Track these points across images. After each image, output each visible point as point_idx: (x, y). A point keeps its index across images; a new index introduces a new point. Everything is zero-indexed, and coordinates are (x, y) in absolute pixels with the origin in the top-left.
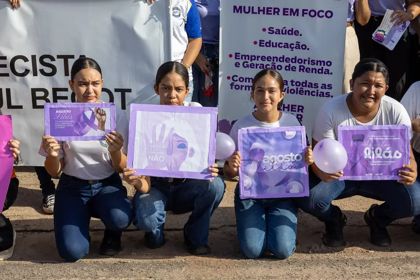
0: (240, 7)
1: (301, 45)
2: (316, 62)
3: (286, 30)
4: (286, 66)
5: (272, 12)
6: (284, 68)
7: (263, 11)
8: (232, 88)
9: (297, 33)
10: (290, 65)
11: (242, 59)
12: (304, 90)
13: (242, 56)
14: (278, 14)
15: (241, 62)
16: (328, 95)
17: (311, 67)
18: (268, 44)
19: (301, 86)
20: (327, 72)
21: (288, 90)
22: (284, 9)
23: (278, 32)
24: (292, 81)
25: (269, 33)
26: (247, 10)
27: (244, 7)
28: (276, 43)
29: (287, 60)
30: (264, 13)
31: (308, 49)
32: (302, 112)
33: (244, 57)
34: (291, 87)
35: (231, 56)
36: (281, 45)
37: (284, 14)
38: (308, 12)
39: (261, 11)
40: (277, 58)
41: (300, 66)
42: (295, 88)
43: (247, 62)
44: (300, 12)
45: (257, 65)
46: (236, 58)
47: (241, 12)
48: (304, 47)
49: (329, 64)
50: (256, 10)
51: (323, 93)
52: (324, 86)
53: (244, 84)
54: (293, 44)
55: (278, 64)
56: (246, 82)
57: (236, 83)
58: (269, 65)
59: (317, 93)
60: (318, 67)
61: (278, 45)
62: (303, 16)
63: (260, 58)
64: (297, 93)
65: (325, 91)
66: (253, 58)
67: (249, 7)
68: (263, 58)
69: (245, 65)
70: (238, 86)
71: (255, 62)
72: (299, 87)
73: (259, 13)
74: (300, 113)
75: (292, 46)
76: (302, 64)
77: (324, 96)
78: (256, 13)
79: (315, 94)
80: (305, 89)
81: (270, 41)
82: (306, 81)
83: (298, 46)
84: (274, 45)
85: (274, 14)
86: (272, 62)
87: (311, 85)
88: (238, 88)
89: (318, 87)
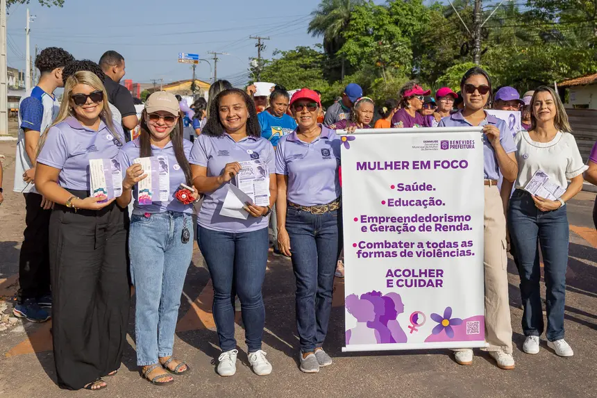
0: (365, 164)
1: (435, 200)
2: (453, 218)
3: (417, 186)
4: (420, 227)
5: (401, 167)
6: (417, 229)
7: (391, 166)
8: (359, 257)
9: (429, 188)
10: (424, 224)
11: (369, 221)
12: (442, 252)
13: (369, 218)
14: (408, 168)
15: (368, 225)
16: (469, 253)
17: (448, 224)
18: (398, 203)
19: (438, 248)
20: (467, 228)
21: (424, 253)
22: (414, 162)
23: (409, 188)
24: (428, 243)
25: (398, 190)
26: (372, 166)
27: (369, 163)
28: (407, 201)
29: (421, 219)
30: (391, 169)
31: (444, 204)
32: (442, 276)
33: (371, 220)
34: (427, 250)
35: (356, 220)
36: (412, 203)
37: (414, 168)
38: (440, 163)
39: (389, 166)
40: (408, 218)
41: (436, 225)
42: (431, 250)
43: (375, 225)
44: (432, 165)
45: (386, 227)
46: (362, 222)
47: (366, 169)
48: (439, 203)
49: (468, 218)
50: (382, 166)
51: (464, 251)
52: (464, 244)
53: (373, 250)
54: (427, 201)
55: (410, 224)
56: (375, 247)
57: (363, 251)
58: (400, 227)
59: (458, 252)
60: (457, 223)
61: (410, 203)
62: (435, 168)
63: (389, 220)
64: (434, 256)
65: (465, 249)
66: (382, 219)
67: (375, 163)
68: (393, 219)
69: (373, 229)
70: (366, 253)
71: (384, 224)
72: (436, 249)
73: (386, 169)
74: (440, 278)
75: (425, 203)
76: (438, 222)
77: (464, 255)
78: (383, 169)
79: (456, 253)
80: (443, 250)
81: (400, 199)
82: (444, 241)
83: (432, 202)
84: (405, 203)
85: (403, 168)
86: (403, 223)
87: (450, 245)
88: (366, 255)
89: (457, 246)
